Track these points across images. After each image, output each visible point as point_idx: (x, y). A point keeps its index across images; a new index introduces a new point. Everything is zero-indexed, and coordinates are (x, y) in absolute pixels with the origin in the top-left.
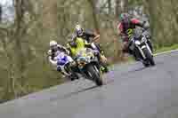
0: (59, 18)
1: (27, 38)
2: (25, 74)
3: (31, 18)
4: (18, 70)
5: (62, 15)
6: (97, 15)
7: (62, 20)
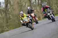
0: (19, 6)
1: (9, 12)
2: (8, 24)
3: (10, 6)
4: (6, 23)
5: (20, 5)
6: (32, 5)
7: (20, 7)
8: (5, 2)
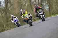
8: (5, 1)
